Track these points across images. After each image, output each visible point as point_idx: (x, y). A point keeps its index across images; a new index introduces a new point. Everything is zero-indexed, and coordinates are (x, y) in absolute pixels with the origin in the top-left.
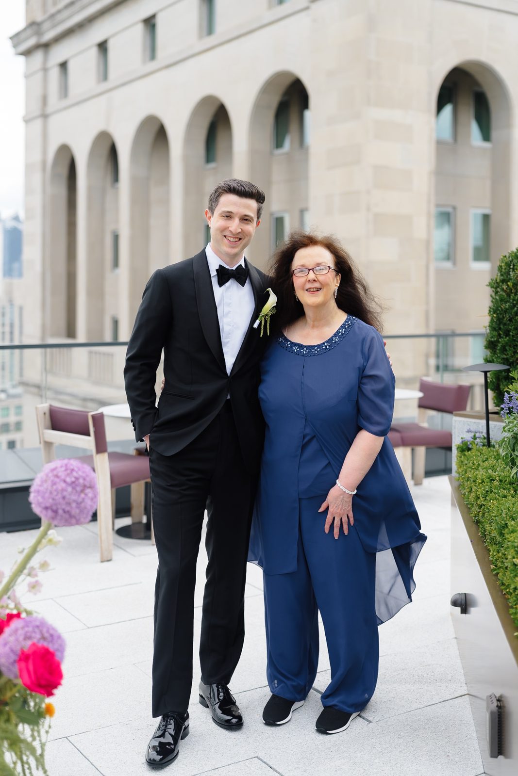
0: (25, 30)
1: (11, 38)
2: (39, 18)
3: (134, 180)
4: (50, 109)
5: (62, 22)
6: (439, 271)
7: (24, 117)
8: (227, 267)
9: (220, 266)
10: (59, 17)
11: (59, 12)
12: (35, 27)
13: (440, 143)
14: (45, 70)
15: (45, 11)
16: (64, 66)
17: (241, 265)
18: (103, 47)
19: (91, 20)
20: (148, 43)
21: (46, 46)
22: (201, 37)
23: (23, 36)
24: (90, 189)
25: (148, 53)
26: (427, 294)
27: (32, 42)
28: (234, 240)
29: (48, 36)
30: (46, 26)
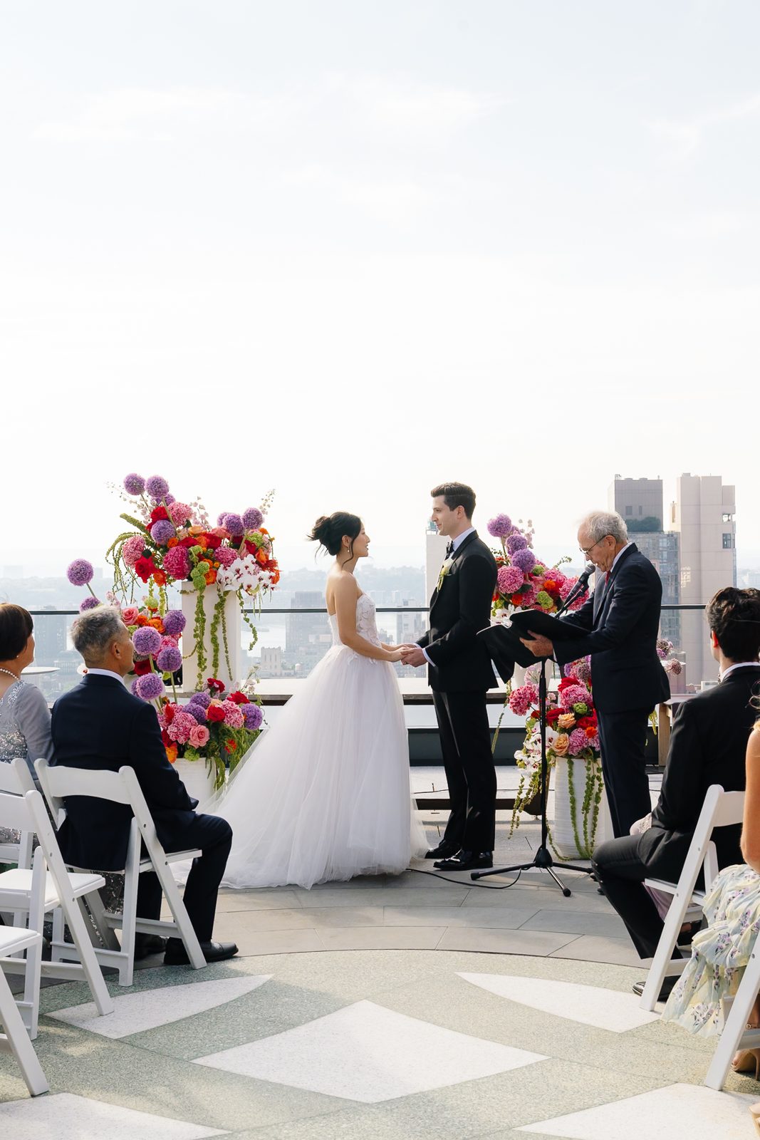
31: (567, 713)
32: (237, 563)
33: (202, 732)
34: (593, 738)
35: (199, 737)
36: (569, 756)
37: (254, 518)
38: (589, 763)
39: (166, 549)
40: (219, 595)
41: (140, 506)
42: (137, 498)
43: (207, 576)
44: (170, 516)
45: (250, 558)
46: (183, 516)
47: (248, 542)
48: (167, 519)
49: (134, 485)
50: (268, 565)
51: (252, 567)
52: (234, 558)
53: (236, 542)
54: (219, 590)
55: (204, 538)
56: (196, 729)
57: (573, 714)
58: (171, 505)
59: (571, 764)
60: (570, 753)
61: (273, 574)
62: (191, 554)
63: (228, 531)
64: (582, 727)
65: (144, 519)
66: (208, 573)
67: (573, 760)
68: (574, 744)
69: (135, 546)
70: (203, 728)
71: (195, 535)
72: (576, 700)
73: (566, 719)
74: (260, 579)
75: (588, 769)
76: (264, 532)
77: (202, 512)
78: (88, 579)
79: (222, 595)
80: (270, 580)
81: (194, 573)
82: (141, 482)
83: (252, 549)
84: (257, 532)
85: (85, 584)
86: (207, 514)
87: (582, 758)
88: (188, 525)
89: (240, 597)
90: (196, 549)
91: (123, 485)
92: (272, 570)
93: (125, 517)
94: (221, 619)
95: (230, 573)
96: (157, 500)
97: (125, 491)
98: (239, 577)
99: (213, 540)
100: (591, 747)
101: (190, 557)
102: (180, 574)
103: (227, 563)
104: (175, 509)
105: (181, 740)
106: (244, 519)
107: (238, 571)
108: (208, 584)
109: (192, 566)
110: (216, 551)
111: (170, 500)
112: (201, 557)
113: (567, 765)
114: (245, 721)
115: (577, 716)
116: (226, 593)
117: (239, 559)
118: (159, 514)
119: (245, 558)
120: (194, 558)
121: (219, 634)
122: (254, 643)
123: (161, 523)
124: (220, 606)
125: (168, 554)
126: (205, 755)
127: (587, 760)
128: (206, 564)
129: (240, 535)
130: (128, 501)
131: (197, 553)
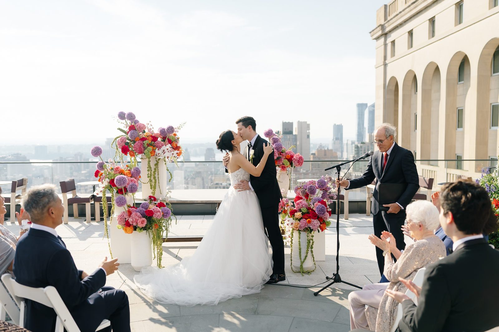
0: (377, 28)
1: (370, 33)
2: (382, 22)
3: (423, 90)
4: (387, 62)
5: (393, 23)
7: (375, 66)
10: (391, 22)
11: (391, 19)
12: (380, 27)
14: (385, 45)
15: (385, 19)
16: (393, 42)
18: (411, 33)
19: (406, 22)
20: (431, 29)
21: (385, 35)
22: (456, 25)
23: (375, 31)
24: (404, 96)
25: (431, 34)
27: (380, 33)
29: (387, 30)
30: (386, 25)
31: (298, 212)
32: (164, 148)
33: (143, 221)
34: (310, 223)
35: (142, 223)
36: (299, 230)
37: (171, 129)
38: (308, 234)
39: (134, 142)
40: (156, 160)
41: (125, 125)
42: (124, 121)
43: (151, 153)
44: (136, 129)
45: (169, 146)
46: (142, 128)
47: (168, 139)
48: (135, 129)
49: (122, 116)
50: (177, 148)
51: (170, 149)
52: (162, 145)
53: (164, 139)
54: (156, 158)
55: (150, 137)
56: (141, 220)
57: (301, 213)
58: (137, 124)
59: (300, 233)
60: (300, 229)
61: (178, 152)
62: (144, 144)
63: (160, 135)
64: (305, 218)
65: (127, 130)
66: (151, 152)
67: (301, 232)
68: (302, 226)
69: (122, 140)
70: (144, 219)
71: (147, 136)
72: (302, 207)
73: (298, 215)
74: (173, 154)
75: (308, 236)
76: (175, 135)
77: (151, 127)
78: (100, 154)
79: (157, 160)
80: (177, 155)
81: (146, 151)
82: (124, 114)
83: (170, 142)
84: (172, 135)
85: (99, 156)
86: (153, 128)
87: (305, 231)
88: (144, 132)
89: (165, 161)
90: (146, 142)
91: (117, 116)
92: (178, 150)
93: (119, 129)
94: (157, 170)
95: (160, 151)
96: (131, 122)
97: (118, 118)
98: (164, 154)
99: (155, 138)
100: (309, 227)
101: (144, 145)
102: (141, 152)
103: (159, 148)
104: (138, 126)
105: (135, 224)
106: (167, 130)
107: (164, 151)
108: (151, 156)
109: (145, 148)
110: (155, 142)
111: (136, 122)
112: (148, 145)
113: (298, 234)
114: (163, 215)
115: (303, 214)
116: (159, 159)
117: (165, 146)
118: (132, 128)
119: (167, 145)
120: (146, 146)
121: (156, 176)
122: (171, 179)
123: (132, 131)
124: (157, 165)
125: (135, 144)
126: (146, 230)
127: (307, 233)
128: (150, 148)
129: (165, 136)
130: (120, 123)
131: (147, 143)
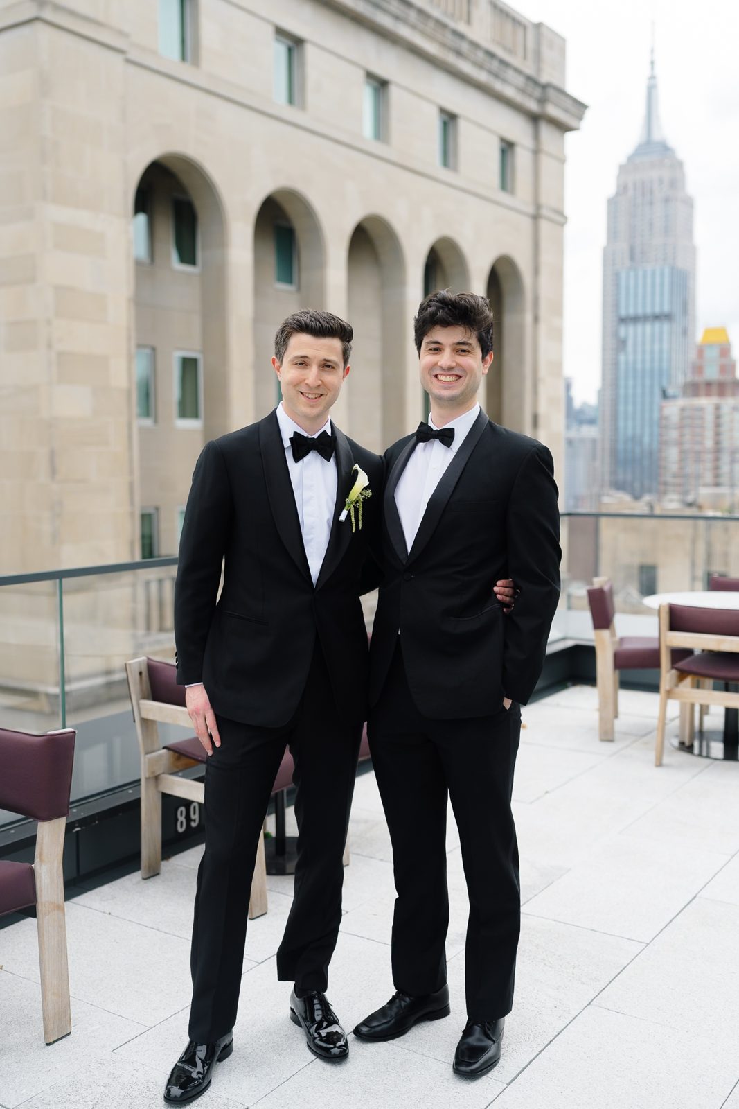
6: (142, 430)
8: (305, 434)
9: (295, 433)
13: (138, 263)
17: (325, 432)
26: (131, 461)
28: (314, 397)
